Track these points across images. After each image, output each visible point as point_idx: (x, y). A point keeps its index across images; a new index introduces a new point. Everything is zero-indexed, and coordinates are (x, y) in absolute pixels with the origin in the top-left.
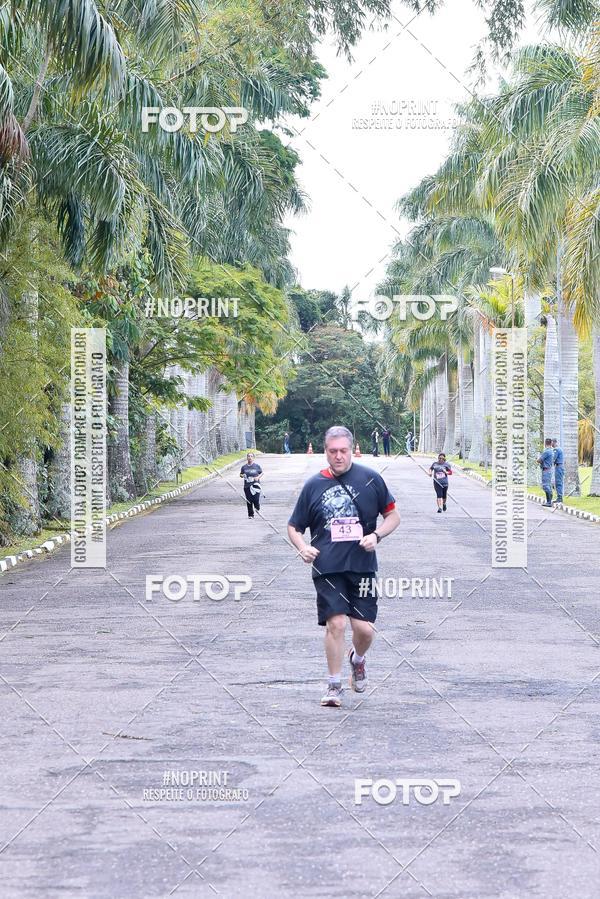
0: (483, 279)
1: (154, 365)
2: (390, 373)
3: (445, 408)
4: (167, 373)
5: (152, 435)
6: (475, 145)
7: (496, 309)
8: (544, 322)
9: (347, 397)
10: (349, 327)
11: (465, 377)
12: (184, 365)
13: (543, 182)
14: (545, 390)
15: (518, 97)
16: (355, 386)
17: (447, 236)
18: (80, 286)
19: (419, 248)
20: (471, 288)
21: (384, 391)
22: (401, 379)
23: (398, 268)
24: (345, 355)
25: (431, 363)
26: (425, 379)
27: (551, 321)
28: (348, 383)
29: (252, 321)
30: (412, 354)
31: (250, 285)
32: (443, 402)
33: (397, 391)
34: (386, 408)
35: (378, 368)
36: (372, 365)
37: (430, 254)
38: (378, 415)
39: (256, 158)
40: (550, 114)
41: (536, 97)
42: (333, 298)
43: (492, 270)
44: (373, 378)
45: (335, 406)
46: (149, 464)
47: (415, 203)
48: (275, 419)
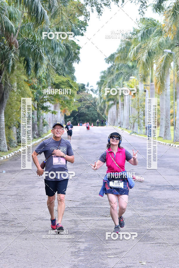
0: (128, 80)
1: (43, 102)
2: (100, 105)
3: (115, 114)
4: (45, 105)
5: (41, 121)
6: (129, 44)
8: (145, 91)
9: (88, 111)
10: (89, 93)
11: (121, 106)
14: (145, 110)
15: (142, 32)
16: (90, 108)
17: (117, 69)
18: (27, 81)
19: (110, 72)
20: (125, 82)
21: (98, 110)
22: (103, 106)
23: (102, 77)
24: (88, 100)
25: (111, 102)
26: (110, 107)
27: (147, 91)
28: (88, 107)
30: (107, 100)
31: (68, 81)
32: (114, 112)
33: (102, 110)
34: (98, 114)
35: (97, 103)
36: (95, 103)
37: (112, 73)
38: (96, 116)
39: (72, 47)
40: (151, 35)
41: (147, 31)
42: (84, 85)
43: (131, 77)
44: (95, 106)
45: (85, 113)
46: (41, 129)
47: (111, 58)
48: (69, 117)
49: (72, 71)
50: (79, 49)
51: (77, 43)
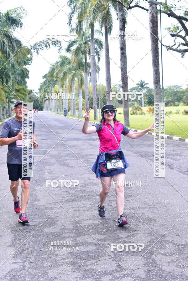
0: (54, 87)
1: (11, 99)
2: (40, 100)
3: (48, 105)
4: (12, 100)
5: (10, 109)
6: (54, 69)
7: (56, 91)
10: (34, 94)
12: (15, 99)
13: (64, 74)
14: (63, 102)
15: (60, 63)
17: (49, 81)
18: (3, 88)
19: (45, 83)
20: (52, 88)
21: (39, 102)
22: (42, 101)
23: (41, 86)
24: (34, 98)
26: (45, 101)
27: (64, 92)
29: (24, 93)
31: (24, 88)
33: (41, 102)
34: (40, 105)
35: (39, 99)
37: (46, 84)
38: (39, 106)
39: (25, 71)
40: (65, 64)
41: (63, 62)
42: (32, 90)
46: (10, 113)
47: (45, 76)
49: (25, 83)
50: (28, 72)
51: (28, 69)
